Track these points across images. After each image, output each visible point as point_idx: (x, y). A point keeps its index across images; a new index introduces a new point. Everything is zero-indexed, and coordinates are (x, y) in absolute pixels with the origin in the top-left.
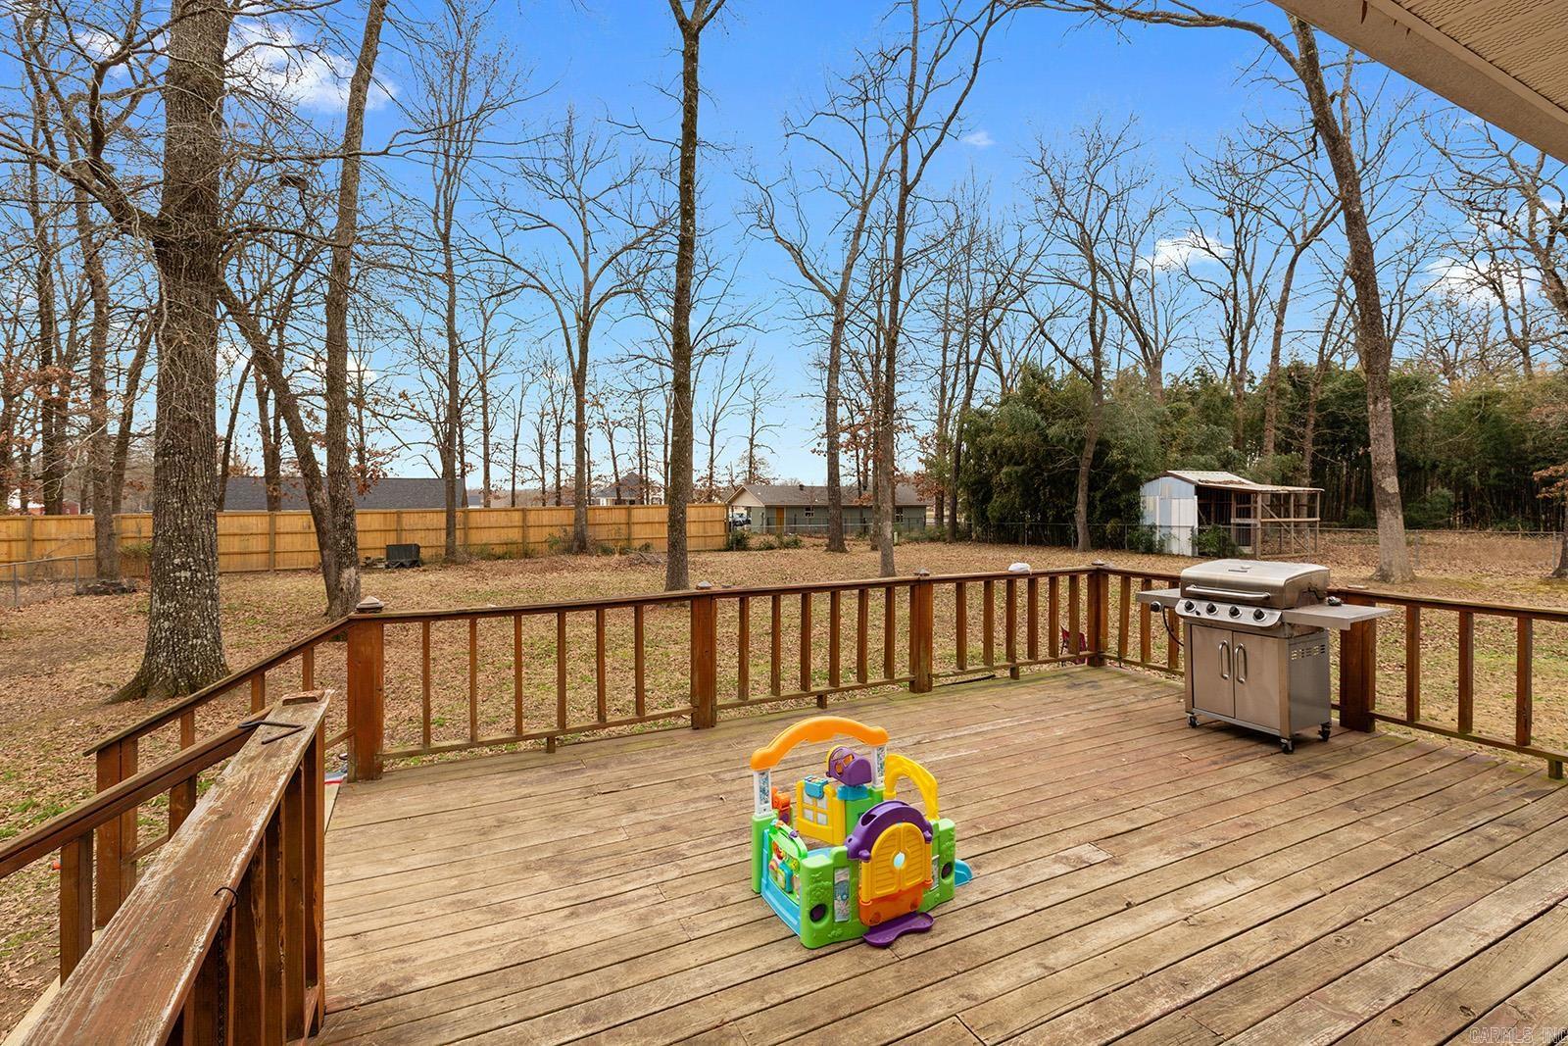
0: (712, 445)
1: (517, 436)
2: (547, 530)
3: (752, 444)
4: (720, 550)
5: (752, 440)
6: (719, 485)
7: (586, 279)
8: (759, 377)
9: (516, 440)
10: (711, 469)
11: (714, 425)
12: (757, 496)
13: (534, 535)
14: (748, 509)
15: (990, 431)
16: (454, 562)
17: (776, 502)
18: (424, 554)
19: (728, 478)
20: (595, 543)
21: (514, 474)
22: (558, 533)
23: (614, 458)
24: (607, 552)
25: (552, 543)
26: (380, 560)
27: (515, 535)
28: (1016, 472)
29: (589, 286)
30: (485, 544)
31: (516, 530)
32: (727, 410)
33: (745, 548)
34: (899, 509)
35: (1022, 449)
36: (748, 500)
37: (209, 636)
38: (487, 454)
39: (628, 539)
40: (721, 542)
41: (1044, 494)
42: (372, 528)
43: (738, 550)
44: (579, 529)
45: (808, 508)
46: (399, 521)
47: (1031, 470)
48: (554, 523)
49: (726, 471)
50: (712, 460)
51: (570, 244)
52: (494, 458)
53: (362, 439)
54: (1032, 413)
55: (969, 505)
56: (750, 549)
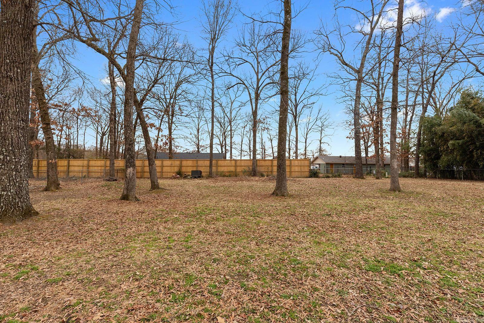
0: (306, 142)
1: (242, 141)
2: (243, 167)
3: (320, 142)
4: (307, 177)
5: (320, 141)
6: (308, 157)
7: (258, 78)
8: (324, 117)
9: (242, 142)
10: (305, 151)
11: (306, 136)
12: (323, 159)
13: (239, 169)
14: (319, 164)
15: (439, 125)
16: (211, 177)
17: (330, 162)
18: (203, 174)
19: (312, 154)
20: (259, 172)
21: (241, 153)
22: (247, 169)
23: (272, 148)
24: (262, 176)
25: (244, 172)
26: (189, 175)
27: (232, 169)
28: (458, 143)
29: (258, 80)
30: (223, 172)
31: (233, 167)
32: (311, 130)
33: (317, 177)
34: (385, 165)
35: (462, 131)
36: (319, 161)
37: (12, 191)
38: (231, 145)
39: (272, 172)
40: (307, 174)
41: (477, 154)
42: (189, 165)
43: (314, 177)
44: (254, 167)
45: (343, 164)
46: (197, 163)
47: (467, 142)
48: (246, 165)
49: (311, 152)
50: (306, 148)
51: (253, 67)
52: (233, 147)
53: (198, 142)
54: (469, 113)
55: (425, 161)
56: (319, 177)
